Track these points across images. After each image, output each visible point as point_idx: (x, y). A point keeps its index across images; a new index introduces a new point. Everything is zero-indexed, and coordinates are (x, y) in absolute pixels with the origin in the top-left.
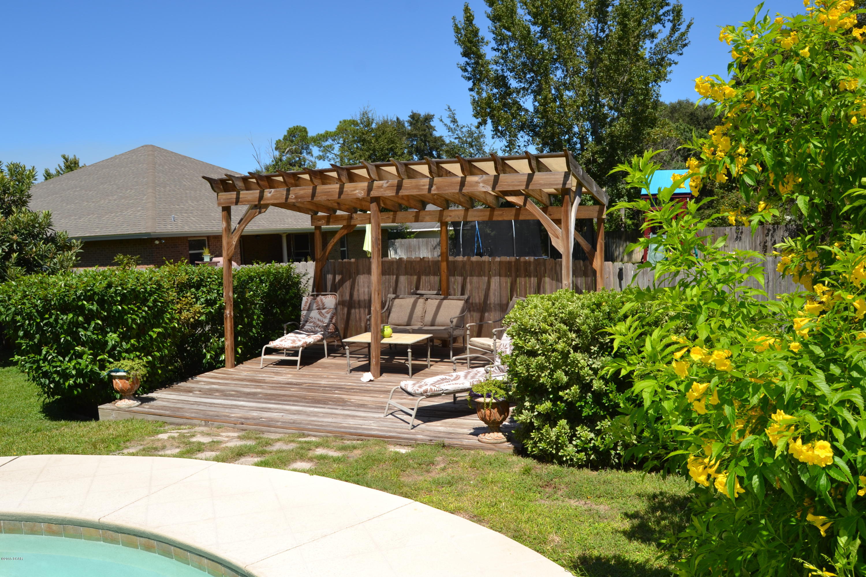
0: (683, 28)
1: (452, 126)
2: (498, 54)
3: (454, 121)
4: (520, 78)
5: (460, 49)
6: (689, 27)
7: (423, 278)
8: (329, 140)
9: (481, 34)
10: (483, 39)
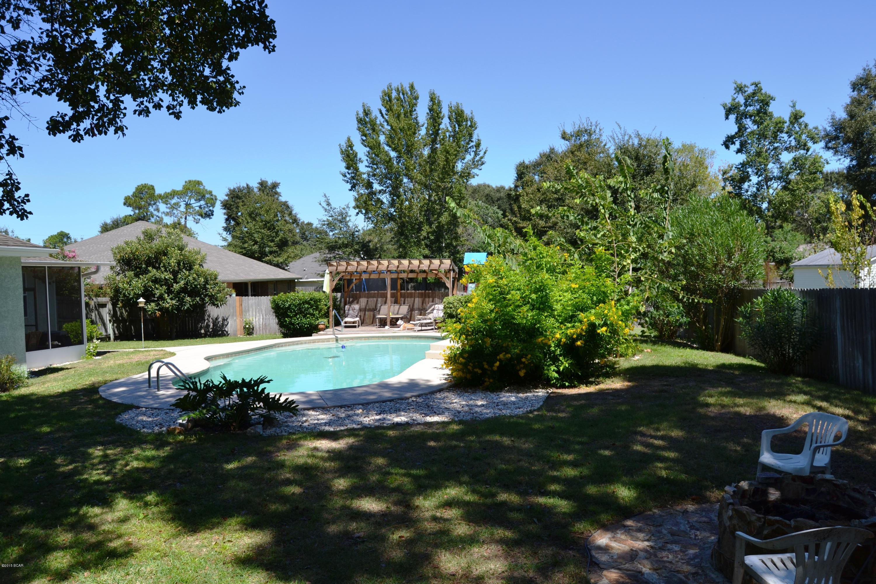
0: (481, 154)
1: (327, 207)
2: (369, 169)
3: (329, 204)
4: (380, 183)
5: (344, 164)
6: (485, 153)
8: (176, 198)
9: (359, 156)
10: (360, 159)
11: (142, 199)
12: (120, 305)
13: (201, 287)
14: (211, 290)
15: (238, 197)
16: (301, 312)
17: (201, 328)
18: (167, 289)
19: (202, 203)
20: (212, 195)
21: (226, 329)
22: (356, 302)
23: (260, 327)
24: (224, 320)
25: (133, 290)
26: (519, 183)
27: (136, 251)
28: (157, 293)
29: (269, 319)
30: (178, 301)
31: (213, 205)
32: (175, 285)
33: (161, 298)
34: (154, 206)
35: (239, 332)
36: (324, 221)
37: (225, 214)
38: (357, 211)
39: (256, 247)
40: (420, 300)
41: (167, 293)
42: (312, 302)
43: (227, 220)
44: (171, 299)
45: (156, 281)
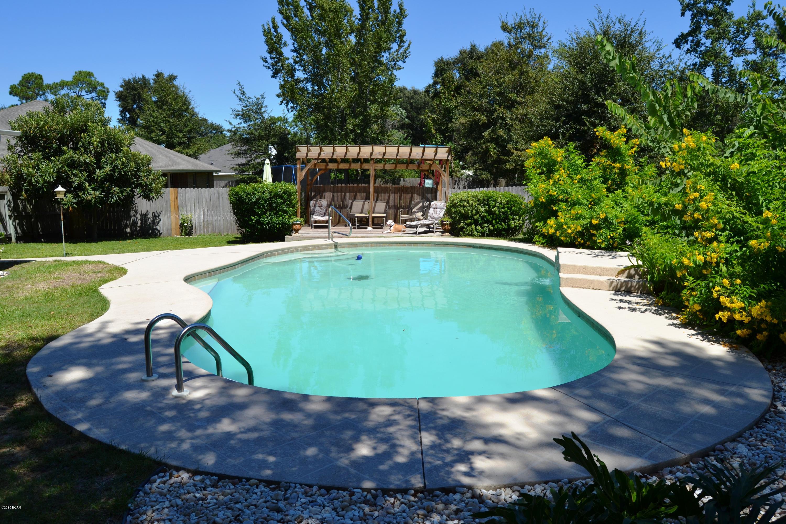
0: (406, 45)
1: (241, 96)
2: (295, 54)
3: (243, 93)
4: (304, 71)
5: (266, 48)
6: (409, 45)
7: (358, 194)
8: (66, 89)
9: (284, 40)
10: (285, 43)
11: (29, 88)
12: (24, 196)
13: (132, 174)
14: (145, 179)
15: (134, 89)
16: (272, 209)
17: (126, 226)
18: (88, 176)
19: (94, 95)
20: (104, 87)
21: (158, 228)
22: (319, 197)
23: (200, 226)
24: (155, 216)
25: (41, 176)
26: (439, 80)
27: (44, 126)
28: (75, 181)
29: (212, 215)
30: (102, 191)
31: (105, 98)
32: (98, 171)
33: (80, 187)
34: (43, 97)
35: (173, 232)
36: (238, 111)
37: (119, 106)
38: (281, 99)
39: (164, 137)
40: (397, 196)
41: (88, 181)
42: (286, 196)
43: (121, 112)
44: (94, 189)
45: (73, 165)
